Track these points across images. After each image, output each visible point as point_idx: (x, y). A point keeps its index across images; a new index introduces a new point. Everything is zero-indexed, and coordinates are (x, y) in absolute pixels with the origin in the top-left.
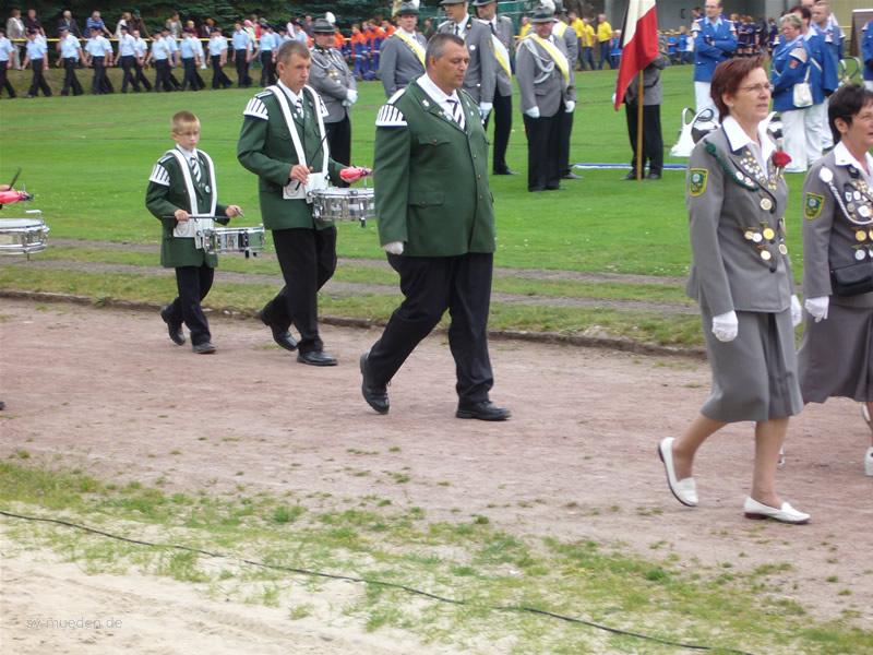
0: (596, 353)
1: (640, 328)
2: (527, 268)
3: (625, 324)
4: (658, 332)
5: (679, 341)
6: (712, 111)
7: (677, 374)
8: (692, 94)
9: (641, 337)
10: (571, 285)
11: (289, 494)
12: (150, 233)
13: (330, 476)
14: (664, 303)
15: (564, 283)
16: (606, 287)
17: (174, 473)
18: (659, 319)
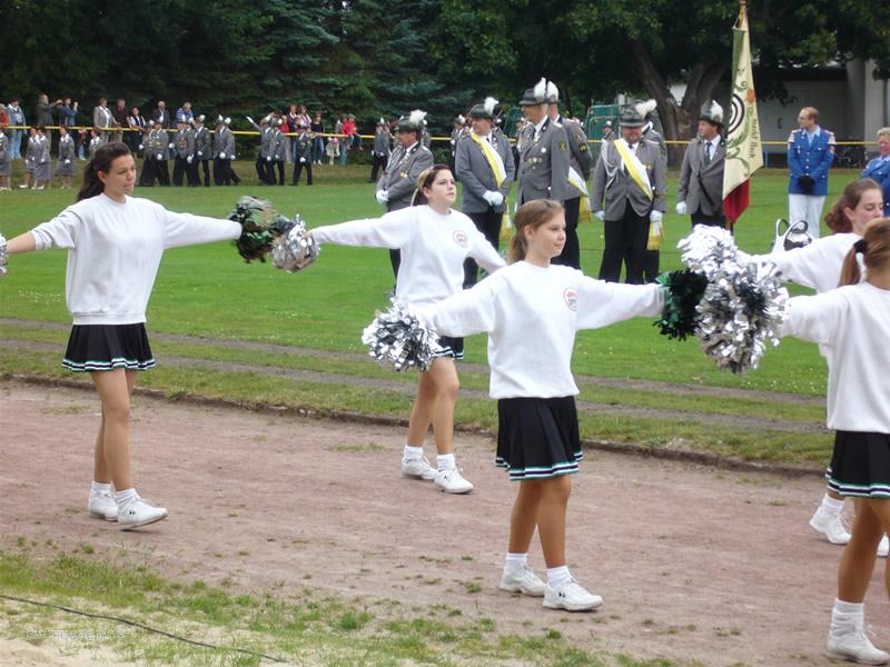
0: (679, 466)
1: (725, 442)
2: (611, 376)
3: (709, 438)
4: (742, 447)
5: (764, 458)
6: (806, 223)
7: (760, 490)
8: (785, 206)
9: (726, 451)
10: (655, 397)
11: (357, 600)
12: (229, 328)
13: (400, 583)
14: (750, 417)
15: (648, 394)
16: (691, 399)
17: (240, 574)
18: (745, 434)
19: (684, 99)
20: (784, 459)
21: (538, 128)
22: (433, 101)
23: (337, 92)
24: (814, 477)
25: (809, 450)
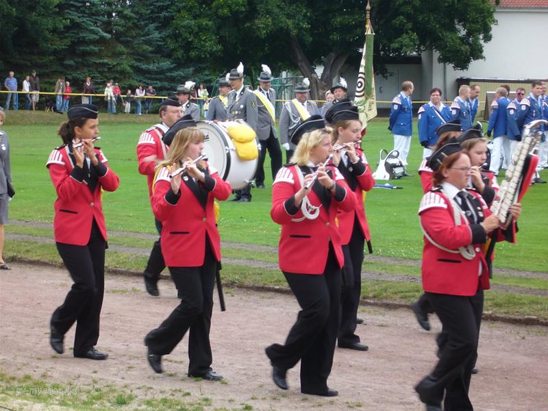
5: (374, 297)
6: (398, 152)
7: (372, 317)
11: (126, 386)
12: (43, 216)
13: (152, 375)
14: (365, 272)
17: (53, 370)
19: (323, 75)
20: (387, 298)
21: (238, 93)
22: (169, 74)
23: (110, 69)
24: (405, 309)
25: (402, 292)
